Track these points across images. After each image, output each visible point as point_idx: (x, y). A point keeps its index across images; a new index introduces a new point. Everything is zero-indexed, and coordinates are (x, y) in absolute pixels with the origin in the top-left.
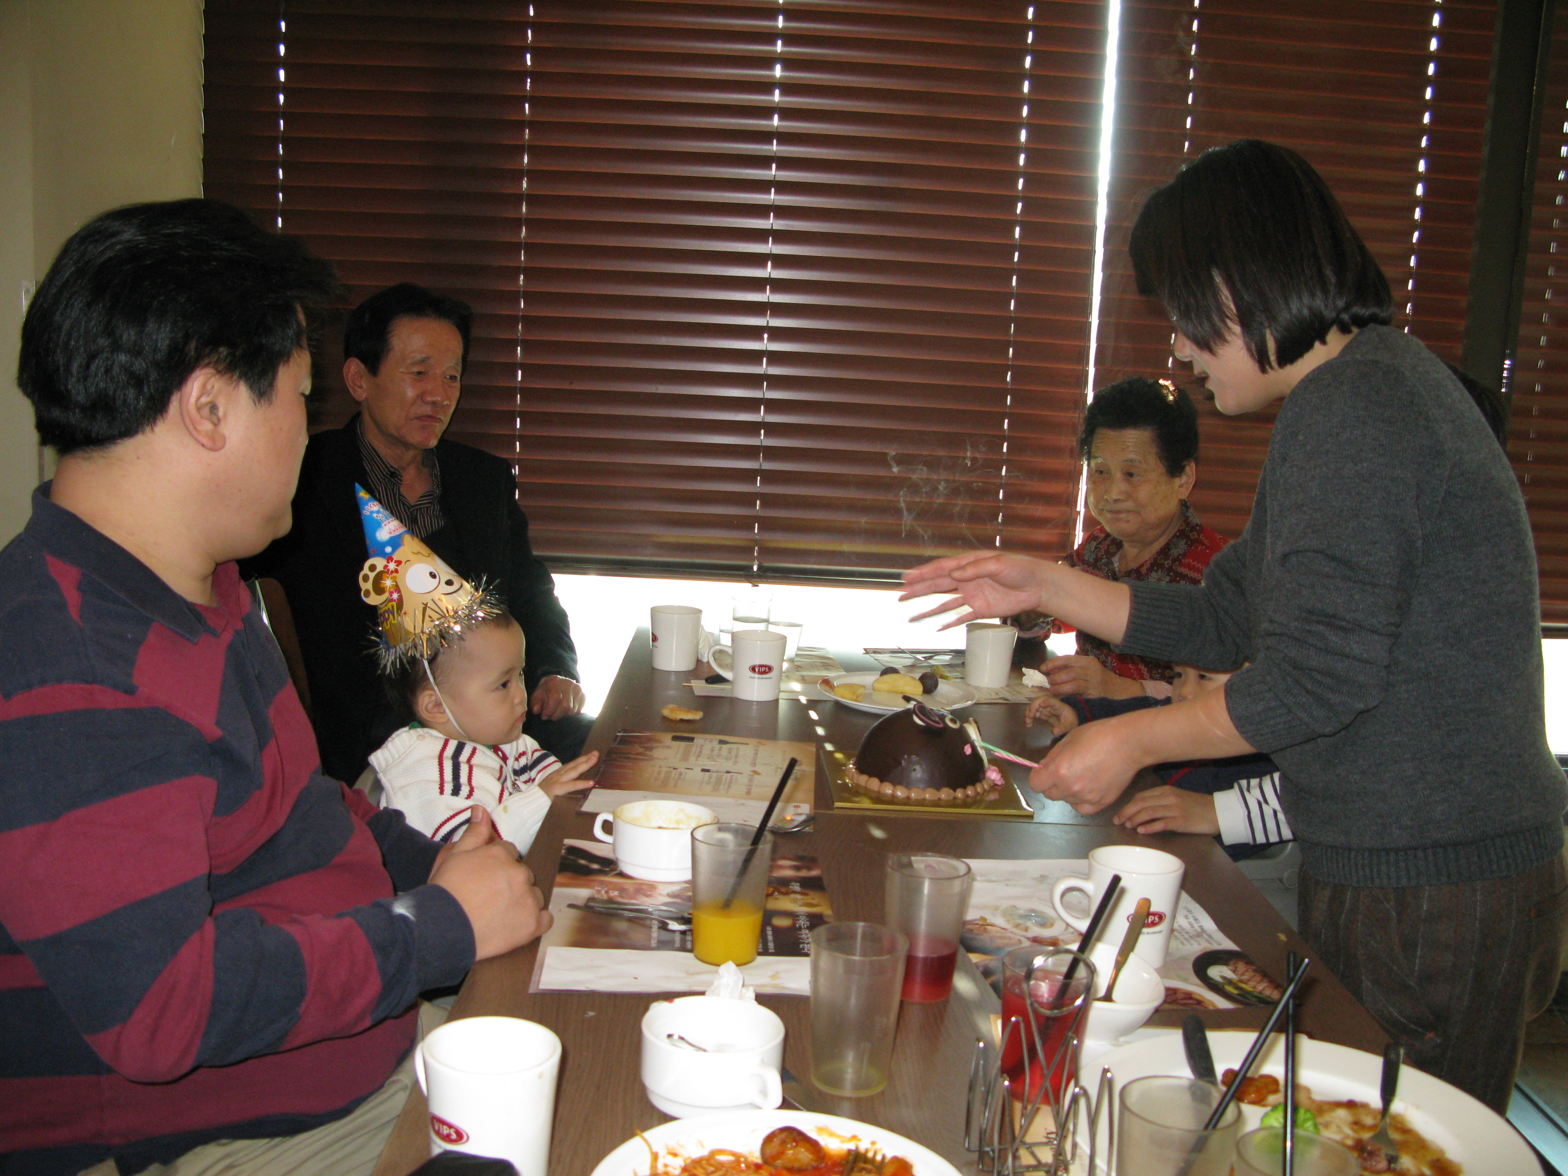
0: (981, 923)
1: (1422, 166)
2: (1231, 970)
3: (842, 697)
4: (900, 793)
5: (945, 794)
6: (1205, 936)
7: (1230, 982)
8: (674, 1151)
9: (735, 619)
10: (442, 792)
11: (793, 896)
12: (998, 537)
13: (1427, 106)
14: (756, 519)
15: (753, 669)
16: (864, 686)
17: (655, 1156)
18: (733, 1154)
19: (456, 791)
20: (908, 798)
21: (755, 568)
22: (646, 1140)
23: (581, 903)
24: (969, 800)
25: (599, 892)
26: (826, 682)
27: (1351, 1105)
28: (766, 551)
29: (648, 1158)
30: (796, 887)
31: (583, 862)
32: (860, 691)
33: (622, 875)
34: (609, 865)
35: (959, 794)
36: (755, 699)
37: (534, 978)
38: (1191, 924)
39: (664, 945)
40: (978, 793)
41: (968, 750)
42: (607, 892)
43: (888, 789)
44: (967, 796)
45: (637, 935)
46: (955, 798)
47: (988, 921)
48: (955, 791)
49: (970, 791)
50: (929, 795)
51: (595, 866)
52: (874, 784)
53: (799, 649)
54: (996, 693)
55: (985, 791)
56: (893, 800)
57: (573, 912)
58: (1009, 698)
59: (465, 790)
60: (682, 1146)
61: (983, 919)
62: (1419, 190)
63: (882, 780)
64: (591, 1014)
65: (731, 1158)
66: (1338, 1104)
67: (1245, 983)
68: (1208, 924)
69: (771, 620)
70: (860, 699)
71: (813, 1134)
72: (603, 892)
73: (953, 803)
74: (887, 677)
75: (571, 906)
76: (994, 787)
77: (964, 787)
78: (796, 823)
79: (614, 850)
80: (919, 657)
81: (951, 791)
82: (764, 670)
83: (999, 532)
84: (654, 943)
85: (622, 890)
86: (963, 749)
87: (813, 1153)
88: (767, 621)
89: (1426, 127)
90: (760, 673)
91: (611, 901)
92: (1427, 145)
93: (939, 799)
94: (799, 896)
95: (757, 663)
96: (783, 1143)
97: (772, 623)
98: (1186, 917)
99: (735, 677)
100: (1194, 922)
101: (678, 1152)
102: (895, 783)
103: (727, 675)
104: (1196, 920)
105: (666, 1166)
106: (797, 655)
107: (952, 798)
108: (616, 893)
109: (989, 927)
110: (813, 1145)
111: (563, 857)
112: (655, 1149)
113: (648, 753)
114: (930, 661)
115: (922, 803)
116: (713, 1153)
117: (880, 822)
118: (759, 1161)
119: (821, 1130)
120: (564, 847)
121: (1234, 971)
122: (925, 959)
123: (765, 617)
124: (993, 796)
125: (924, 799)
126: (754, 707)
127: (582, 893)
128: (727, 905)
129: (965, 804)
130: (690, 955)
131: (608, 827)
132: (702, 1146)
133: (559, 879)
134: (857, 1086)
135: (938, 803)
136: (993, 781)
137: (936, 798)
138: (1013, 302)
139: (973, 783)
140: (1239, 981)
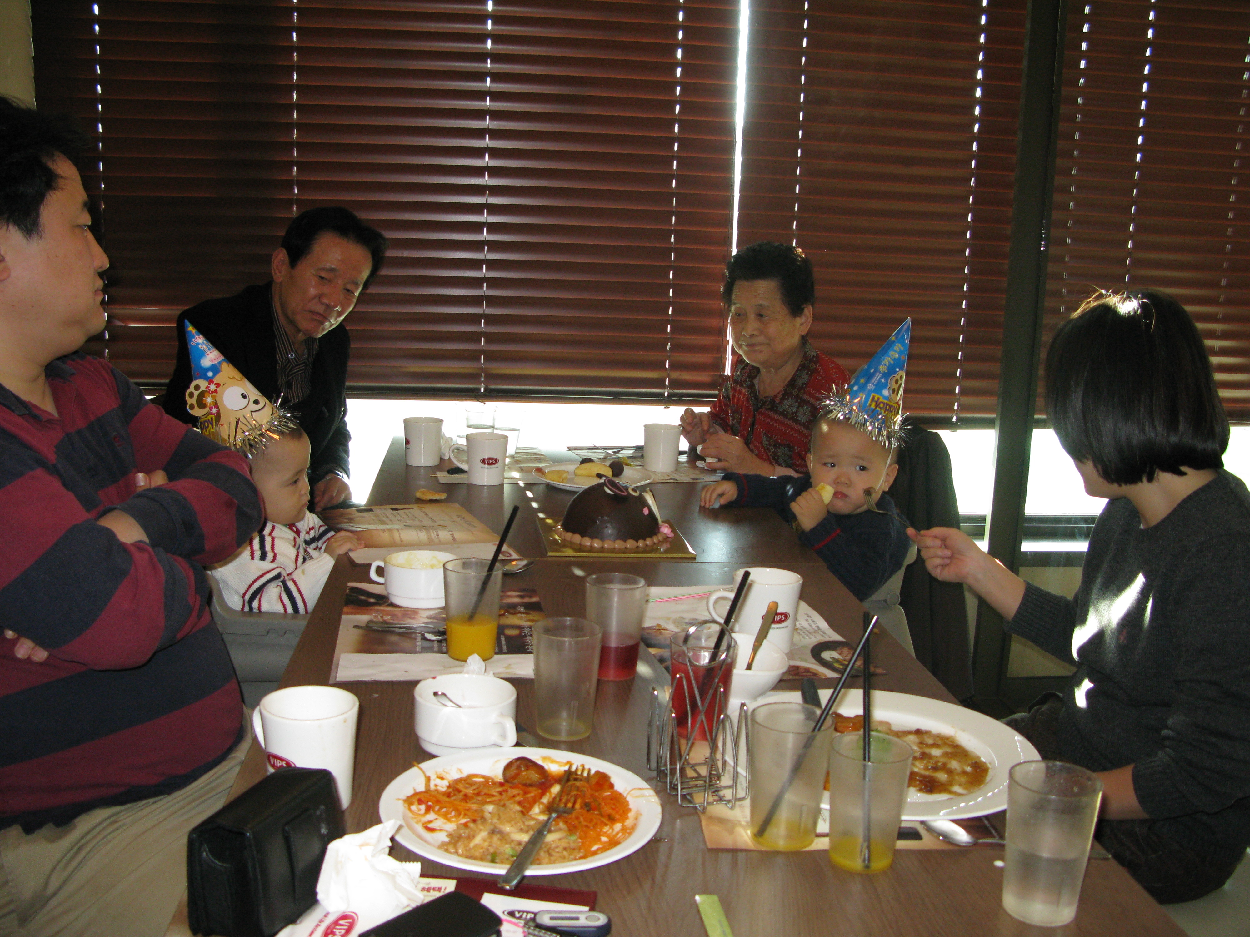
0: (657, 628)
1: (979, 75)
2: (838, 653)
3: (552, 480)
4: (597, 544)
5: (630, 544)
6: (820, 632)
7: (837, 661)
8: (441, 776)
9: (468, 426)
10: (253, 558)
11: (519, 615)
12: (667, 361)
13: (982, 29)
14: (483, 352)
15: (483, 461)
16: (567, 472)
17: (428, 779)
18: (483, 777)
19: (263, 557)
20: (602, 547)
21: (482, 390)
22: (421, 769)
23: (363, 624)
24: (648, 548)
25: (376, 617)
26: (539, 470)
27: (918, 732)
28: (490, 377)
29: (423, 780)
30: (522, 609)
31: (363, 598)
32: (565, 475)
33: (392, 605)
34: (383, 600)
35: (641, 543)
36: (486, 484)
37: (332, 674)
38: (810, 625)
39: (424, 650)
40: (655, 543)
41: (646, 511)
42: (382, 617)
43: (587, 542)
44: (647, 545)
45: (407, 644)
46: (637, 547)
47: (663, 627)
48: (637, 542)
49: (648, 542)
50: (619, 545)
51: (372, 600)
52: (577, 538)
53: (517, 449)
54: (668, 476)
55: (659, 541)
56: (591, 549)
57: (357, 631)
58: (678, 479)
59: (270, 556)
60: (447, 773)
61: (658, 625)
62: (978, 93)
63: (583, 535)
64: (376, 695)
65: (482, 780)
66: (910, 733)
68: (822, 624)
69: (496, 427)
70: (565, 481)
71: (540, 762)
72: (379, 617)
73: (637, 550)
74: (584, 465)
75: (356, 627)
76: (666, 538)
78: (519, 567)
79: (386, 588)
80: (610, 451)
81: (635, 542)
82: (491, 462)
83: (668, 358)
84: (418, 649)
85: (393, 616)
86: (642, 510)
87: (540, 774)
88: (493, 427)
89: (983, 46)
90: (488, 464)
91: (385, 622)
92: (983, 59)
93: (626, 548)
94: (523, 615)
95: (487, 457)
96: (519, 767)
97: (496, 429)
98: (807, 620)
99: (470, 467)
100: (812, 624)
101: (444, 777)
102: (592, 537)
103: (465, 467)
104: (814, 622)
105: (436, 785)
106: (516, 453)
107: (636, 546)
108: (389, 617)
109: (663, 631)
110: (540, 769)
111: (347, 595)
112: (428, 774)
114: (618, 454)
115: (613, 551)
116: (470, 776)
117: (580, 565)
118: (502, 781)
119: (545, 758)
120: (348, 588)
121: (840, 654)
122: (617, 648)
123: (491, 424)
124: (665, 546)
125: (615, 548)
126: (485, 490)
127: (363, 618)
128: (471, 618)
129: (646, 550)
130: (446, 655)
131: (380, 571)
132: (461, 772)
133: (346, 609)
134: (570, 733)
135: (625, 550)
136: (666, 534)
137: (623, 547)
138: (674, 181)
139: (651, 536)
140: (844, 660)
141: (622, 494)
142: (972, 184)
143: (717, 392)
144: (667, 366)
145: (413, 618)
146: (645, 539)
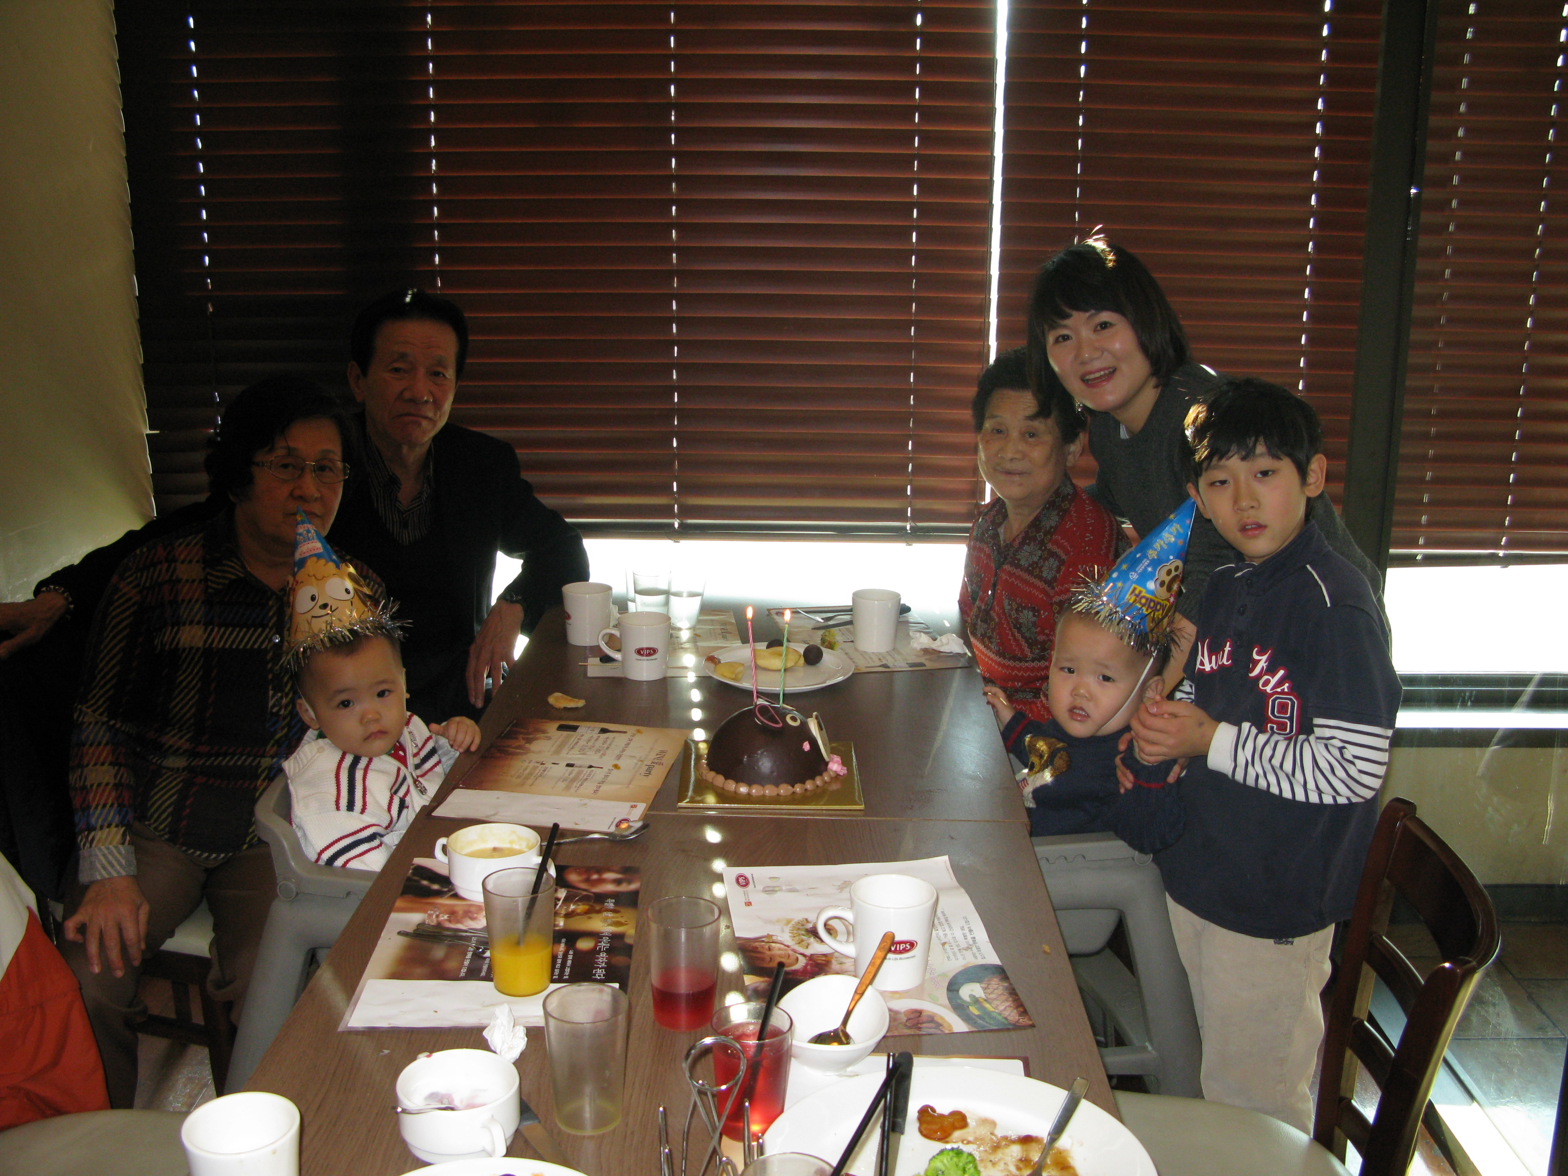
0: (767, 940)
1: (1320, 105)
2: (982, 988)
3: (725, 676)
4: (743, 789)
5: (784, 790)
6: (974, 949)
7: (976, 1001)
10: (338, 805)
11: (605, 914)
12: (909, 487)
13: (1324, 43)
15: (639, 652)
19: (350, 808)
20: (749, 794)
21: (676, 525)
23: (410, 929)
24: (808, 796)
25: (430, 916)
26: (712, 658)
27: (1026, 1140)
28: (687, 510)
30: (610, 904)
31: (425, 883)
32: (739, 669)
33: (456, 896)
34: (447, 885)
35: (798, 788)
36: (645, 679)
37: (346, 1016)
38: (965, 936)
39: (471, 973)
40: (817, 786)
41: (806, 746)
42: (437, 916)
43: (731, 785)
44: (806, 790)
45: (452, 964)
46: (794, 793)
47: (774, 938)
48: (793, 787)
49: (809, 785)
50: (770, 790)
51: (436, 887)
52: (719, 780)
54: (880, 660)
55: (825, 782)
56: (735, 797)
57: (402, 941)
58: (890, 665)
59: (358, 804)
62: (1318, 129)
63: (726, 778)
64: (386, 1051)
66: (1015, 1140)
67: (990, 1003)
68: (981, 934)
69: (670, 590)
70: (739, 677)
72: (434, 916)
73: (793, 799)
75: (399, 933)
76: (837, 777)
78: (633, 830)
79: (449, 870)
80: (819, 617)
81: (790, 787)
82: (649, 652)
83: (910, 482)
84: (463, 972)
85: (452, 913)
86: (802, 745)
89: (1324, 65)
90: (647, 655)
91: (439, 925)
92: (1325, 83)
93: (778, 795)
94: (610, 914)
98: (962, 928)
99: (622, 657)
100: (968, 934)
102: (738, 780)
103: (617, 656)
104: (971, 931)
107: (790, 793)
109: (773, 945)
111: (409, 879)
113: (527, 745)
114: (827, 622)
115: (762, 800)
117: (718, 825)
120: (412, 867)
121: (985, 989)
123: (668, 586)
124: (835, 787)
125: (764, 796)
126: (644, 686)
127: (413, 918)
129: (805, 799)
130: (490, 984)
131: (446, 850)
133: (399, 903)
135: (777, 800)
136: (836, 772)
137: (775, 794)
138: (914, 258)
139: (813, 778)
140: (985, 1000)
141: (776, 726)
142: (1309, 250)
144: (909, 493)
145: (473, 919)
146: (804, 783)
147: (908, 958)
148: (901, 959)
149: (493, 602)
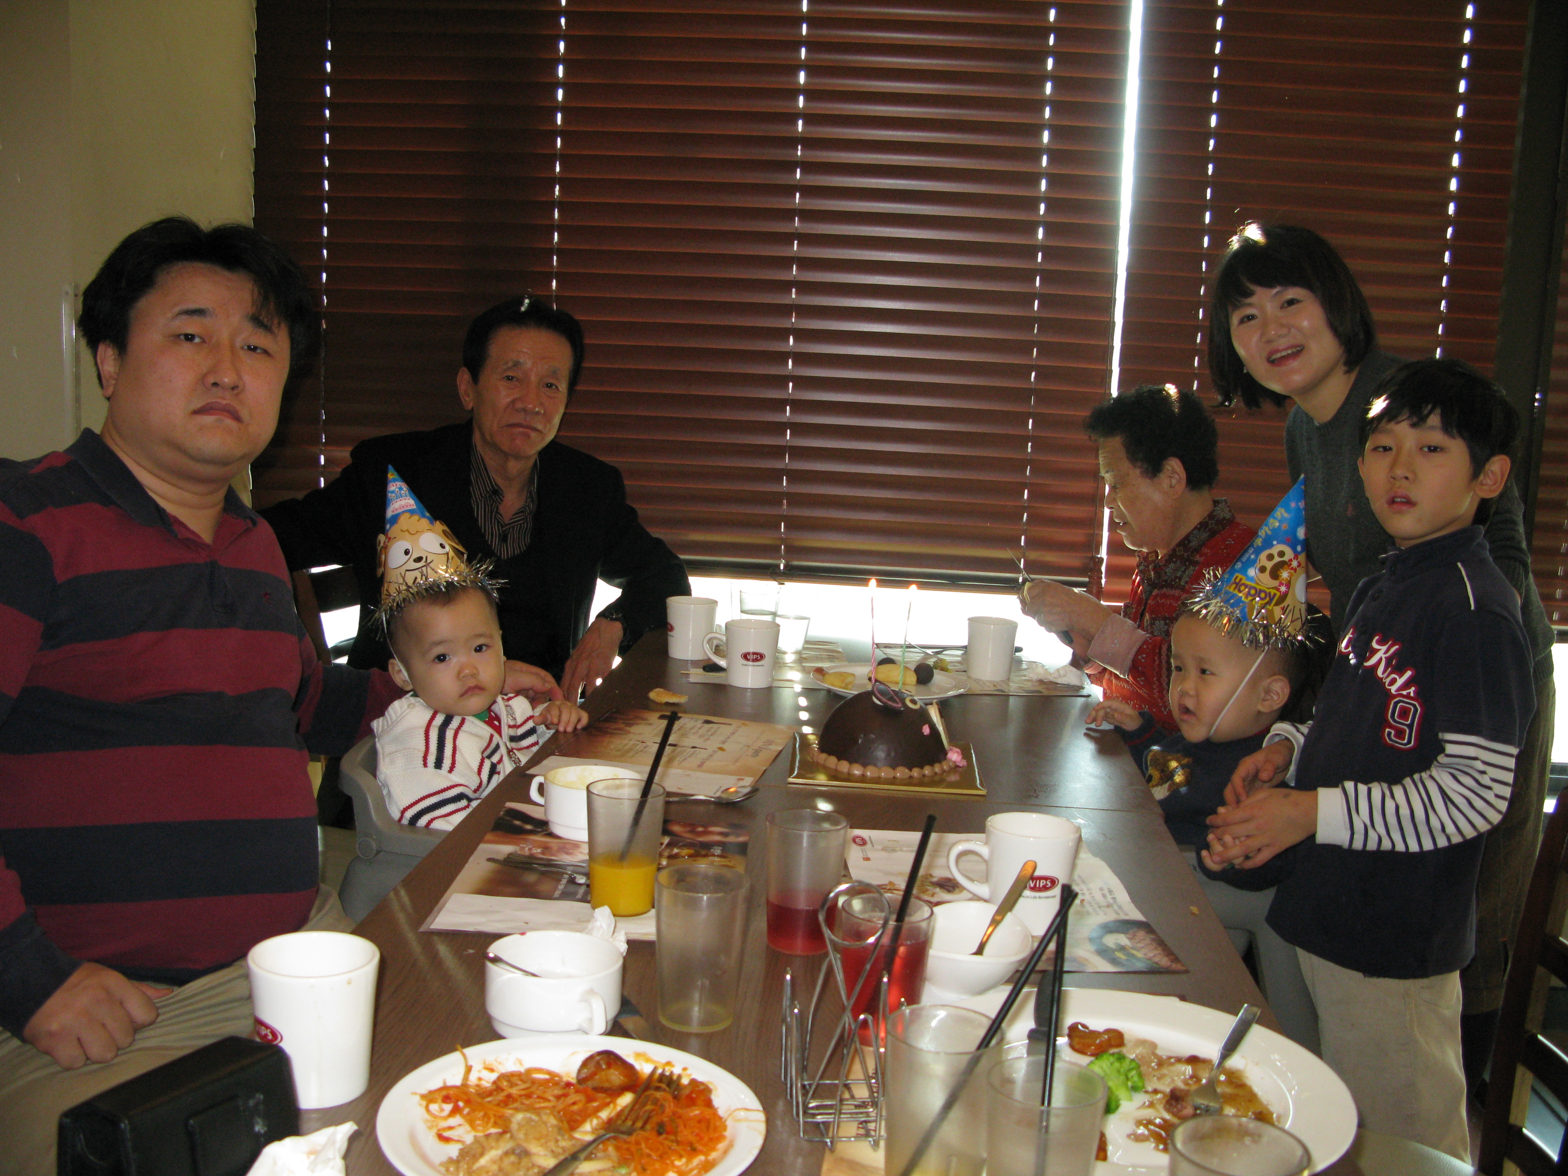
1: (1455, 161)
2: (1128, 938)
3: (833, 685)
4: (857, 771)
5: (901, 772)
6: (1115, 907)
7: (1122, 948)
8: (490, 1067)
9: (742, 612)
10: (425, 765)
11: (711, 858)
12: (1023, 537)
13: (1460, 99)
14: (785, 518)
15: (745, 656)
16: (856, 675)
17: (469, 1069)
18: (549, 1072)
19: (438, 764)
20: (863, 775)
21: (782, 567)
22: (464, 1055)
23: (501, 857)
24: (926, 780)
25: (523, 848)
26: (820, 671)
27: (1193, 1060)
28: (793, 551)
29: (462, 1070)
30: (718, 851)
31: (517, 823)
32: (850, 679)
33: (551, 835)
34: (542, 826)
35: (916, 772)
36: (749, 686)
37: (429, 920)
39: (566, 896)
40: (937, 773)
41: (926, 730)
42: (530, 849)
43: (844, 766)
44: (924, 776)
45: (545, 887)
46: (911, 777)
48: (911, 770)
49: (927, 771)
50: (885, 773)
51: (529, 827)
52: (832, 761)
53: (806, 642)
54: (995, 686)
55: (944, 771)
56: (849, 778)
57: (491, 866)
58: (1006, 690)
59: (447, 762)
60: (500, 1063)
61: (891, 883)
62: (1453, 185)
63: (839, 759)
64: (471, 951)
65: (547, 1077)
66: (1179, 1060)
67: (1137, 951)
68: (1123, 896)
69: (779, 613)
70: (850, 687)
71: (630, 1060)
72: (527, 849)
73: (910, 781)
74: (883, 668)
75: (489, 860)
76: (956, 767)
77: (921, 767)
78: (741, 795)
79: (545, 812)
80: (929, 651)
81: (907, 770)
82: (756, 657)
83: (1024, 532)
84: (557, 894)
85: (545, 848)
86: (921, 729)
87: (626, 1076)
88: (774, 614)
89: (1460, 121)
90: (754, 661)
91: (532, 856)
92: (1460, 139)
93: (894, 777)
94: (716, 859)
95: (751, 650)
96: (598, 1064)
97: (779, 616)
98: (1101, 889)
99: (729, 664)
100: (1108, 894)
101: (495, 1068)
102: (852, 761)
103: (722, 663)
104: (1110, 891)
105: (480, 1079)
106: (804, 648)
107: (906, 776)
108: (539, 850)
110: (628, 1068)
111: (500, 818)
112: (470, 1063)
113: (627, 728)
114: (939, 656)
115: (877, 780)
116: (529, 1071)
117: (828, 796)
118: (574, 1081)
119: (638, 1055)
120: (504, 809)
121: (1130, 939)
123: (773, 610)
124: (953, 778)
125: (879, 778)
126: (749, 694)
127: (505, 849)
128: (622, 857)
129: (922, 783)
130: (587, 905)
131: (541, 789)
132: (521, 1064)
133: (489, 837)
134: (704, 1022)
135: (893, 781)
136: (955, 762)
137: (891, 776)
138: (1036, 302)
139: (932, 764)
140: (1132, 948)
141: (895, 705)
142: (1442, 309)
143: (1087, 579)
144: (1022, 544)
145: (567, 853)
146: (922, 767)
147: (1048, 897)
148: (1040, 897)
149: (592, 618)
